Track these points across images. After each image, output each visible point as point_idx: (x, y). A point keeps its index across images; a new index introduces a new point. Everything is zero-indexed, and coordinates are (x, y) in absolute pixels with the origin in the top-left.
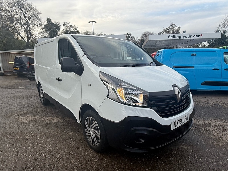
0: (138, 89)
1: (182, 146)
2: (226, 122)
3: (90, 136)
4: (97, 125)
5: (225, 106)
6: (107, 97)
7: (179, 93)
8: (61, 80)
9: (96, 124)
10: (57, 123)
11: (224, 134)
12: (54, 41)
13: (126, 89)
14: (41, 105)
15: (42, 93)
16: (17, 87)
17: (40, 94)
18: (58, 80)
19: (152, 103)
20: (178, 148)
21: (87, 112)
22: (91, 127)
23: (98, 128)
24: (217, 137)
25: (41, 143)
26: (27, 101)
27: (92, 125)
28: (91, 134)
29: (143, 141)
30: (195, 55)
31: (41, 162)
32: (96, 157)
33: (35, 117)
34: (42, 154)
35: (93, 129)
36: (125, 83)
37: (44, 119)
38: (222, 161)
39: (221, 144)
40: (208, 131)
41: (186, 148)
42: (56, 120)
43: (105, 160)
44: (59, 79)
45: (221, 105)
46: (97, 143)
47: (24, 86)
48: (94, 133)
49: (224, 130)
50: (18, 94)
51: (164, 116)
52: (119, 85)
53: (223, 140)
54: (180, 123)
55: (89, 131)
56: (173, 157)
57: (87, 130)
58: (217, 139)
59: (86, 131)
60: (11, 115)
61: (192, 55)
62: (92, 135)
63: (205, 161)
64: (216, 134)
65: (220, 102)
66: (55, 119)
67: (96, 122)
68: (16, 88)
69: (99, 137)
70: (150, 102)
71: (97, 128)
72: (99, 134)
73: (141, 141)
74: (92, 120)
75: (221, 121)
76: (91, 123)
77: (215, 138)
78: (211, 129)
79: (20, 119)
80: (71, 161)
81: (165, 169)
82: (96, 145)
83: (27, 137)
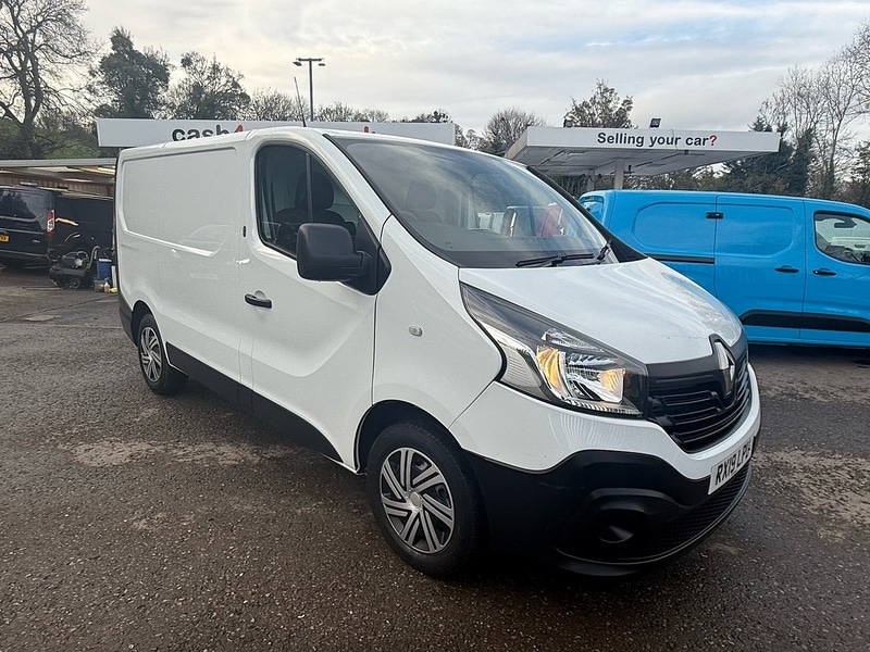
0: (609, 352)
1: (721, 547)
2: (837, 456)
3: (404, 520)
4: (441, 479)
5: (819, 398)
6: (498, 378)
7: (730, 364)
8: (268, 305)
9: (436, 474)
10: (240, 468)
11: (842, 499)
12: (232, 148)
13: (568, 351)
14: (150, 395)
15: (158, 348)
16: (13, 314)
17: (141, 350)
18: (251, 301)
19: (655, 401)
20: (708, 552)
21: (396, 430)
22: (413, 486)
23: (443, 491)
24: (822, 510)
25: (208, 551)
26: (81, 379)
27: (415, 481)
28: (410, 512)
29: (626, 535)
30: (721, 217)
31: (233, 624)
32: (434, 594)
33: (144, 446)
34: (228, 591)
35: (421, 493)
36: (561, 328)
37: (181, 453)
38: (858, 593)
39: (839, 535)
40: (787, 488)
41: (732, 550)
42: (234, 456)
43: (470, 604)
44: (259, 298)
45: (807, 396)
46: (435, 545)
47: (45, 313)
48: (425, 509)
49: (838, 484)
50: (32, 348)
51: (690, 447)
52: (544, 338)
53: (844, 521)
54: (732, 467)
55: (403, 501)
56: (701, 585)
57: (393, 498)
58: (823, 516)
59: (385, 499)
60: (37, 437)
61: (708, 217)
62: (413, 516)
63: (804, 593)
64: (816, 500)
65: (799, 384)
66: (229, 454)
67: (434, 468)
68: (13, 321)
69: (450, 524)
70: (650, 398)
71: (437, 488)
72: (447, 513)
73: (616, 537)
74: (417, 460)
75: (822, 454)
76: (415, 473)
77: (816, 513)
78: (796, 484)
79: (82, 453)
80: (347, 614)
81: (686, 629)
82: (432, 550)
83: (142, 525)
